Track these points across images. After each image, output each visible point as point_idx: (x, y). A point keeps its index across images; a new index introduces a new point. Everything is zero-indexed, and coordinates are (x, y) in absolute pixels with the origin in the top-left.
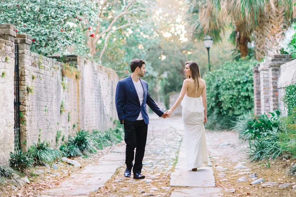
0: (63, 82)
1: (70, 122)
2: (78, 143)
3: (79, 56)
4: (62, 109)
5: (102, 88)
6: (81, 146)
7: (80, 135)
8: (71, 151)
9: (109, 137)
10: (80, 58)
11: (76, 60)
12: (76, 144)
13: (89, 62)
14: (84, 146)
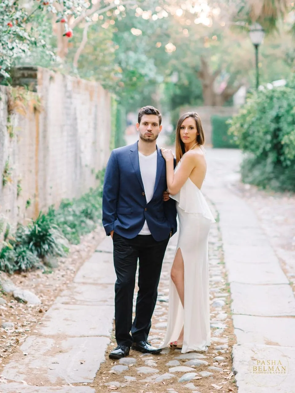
0: (9, 125)
1: (20, 198)
2: (36, 240)
3: (39, 68)
4: (7, 177)
5: (79, 121)
6: (40, 247)
7: (39, 226)
8: (22, 260)
9: (90, 214)
10: (42, 72)
11: (35, 77)
12: (31, 244)
13: (58, 77)
14: (46, 247)
